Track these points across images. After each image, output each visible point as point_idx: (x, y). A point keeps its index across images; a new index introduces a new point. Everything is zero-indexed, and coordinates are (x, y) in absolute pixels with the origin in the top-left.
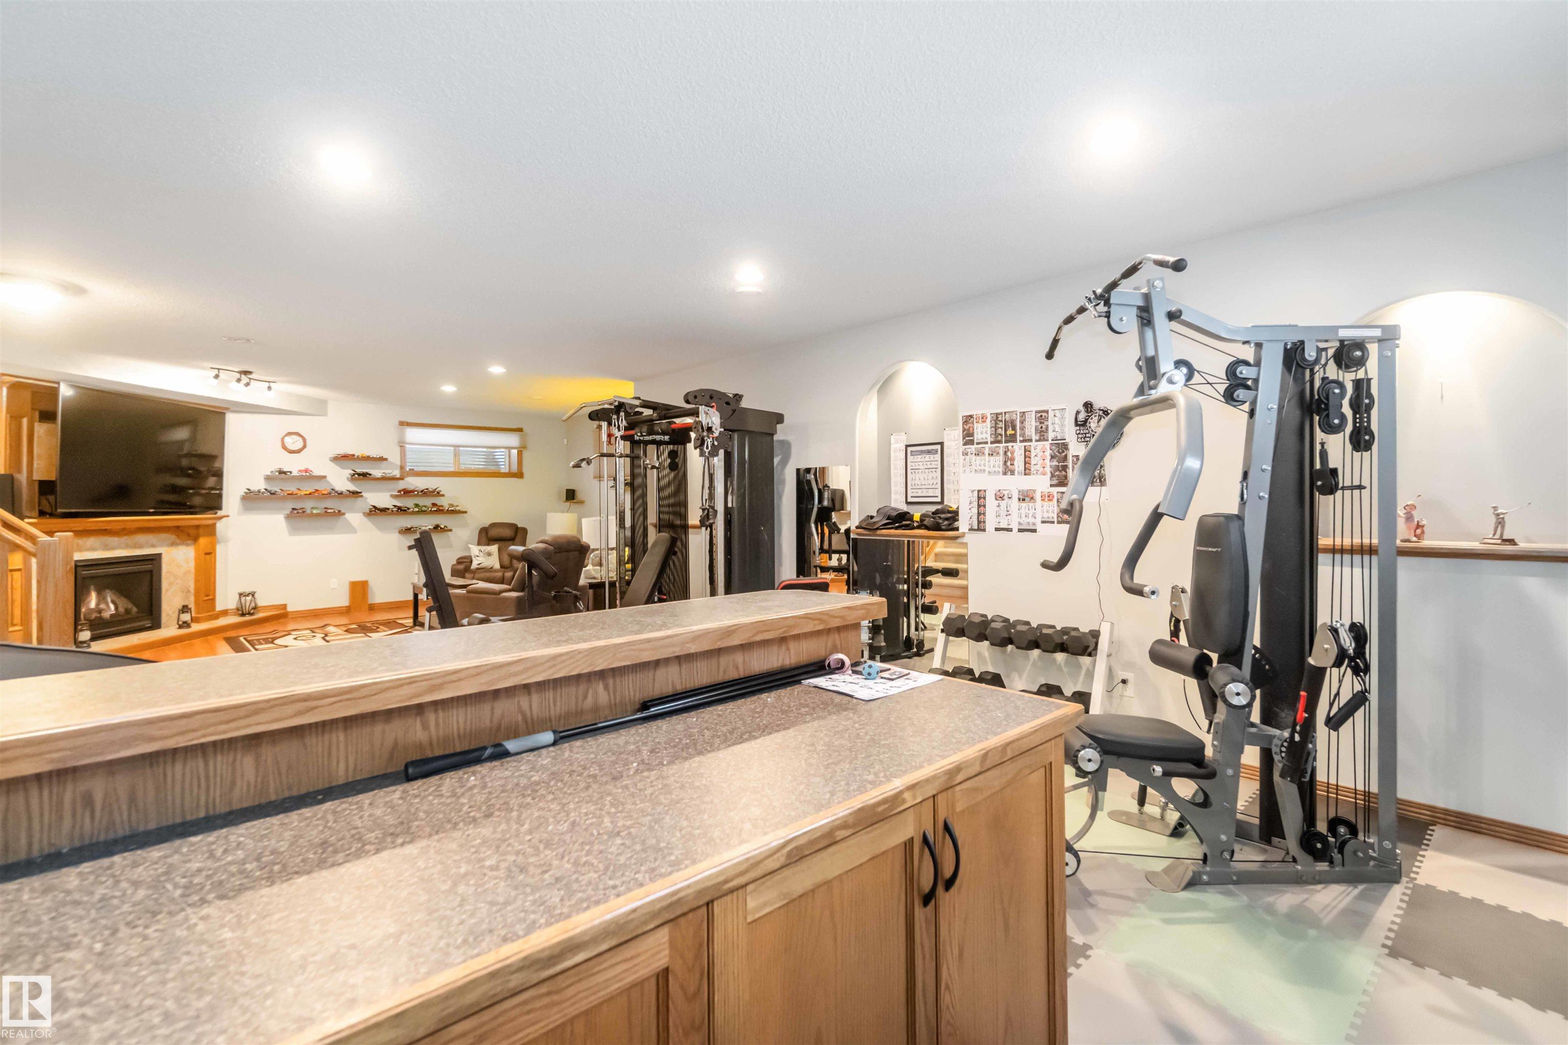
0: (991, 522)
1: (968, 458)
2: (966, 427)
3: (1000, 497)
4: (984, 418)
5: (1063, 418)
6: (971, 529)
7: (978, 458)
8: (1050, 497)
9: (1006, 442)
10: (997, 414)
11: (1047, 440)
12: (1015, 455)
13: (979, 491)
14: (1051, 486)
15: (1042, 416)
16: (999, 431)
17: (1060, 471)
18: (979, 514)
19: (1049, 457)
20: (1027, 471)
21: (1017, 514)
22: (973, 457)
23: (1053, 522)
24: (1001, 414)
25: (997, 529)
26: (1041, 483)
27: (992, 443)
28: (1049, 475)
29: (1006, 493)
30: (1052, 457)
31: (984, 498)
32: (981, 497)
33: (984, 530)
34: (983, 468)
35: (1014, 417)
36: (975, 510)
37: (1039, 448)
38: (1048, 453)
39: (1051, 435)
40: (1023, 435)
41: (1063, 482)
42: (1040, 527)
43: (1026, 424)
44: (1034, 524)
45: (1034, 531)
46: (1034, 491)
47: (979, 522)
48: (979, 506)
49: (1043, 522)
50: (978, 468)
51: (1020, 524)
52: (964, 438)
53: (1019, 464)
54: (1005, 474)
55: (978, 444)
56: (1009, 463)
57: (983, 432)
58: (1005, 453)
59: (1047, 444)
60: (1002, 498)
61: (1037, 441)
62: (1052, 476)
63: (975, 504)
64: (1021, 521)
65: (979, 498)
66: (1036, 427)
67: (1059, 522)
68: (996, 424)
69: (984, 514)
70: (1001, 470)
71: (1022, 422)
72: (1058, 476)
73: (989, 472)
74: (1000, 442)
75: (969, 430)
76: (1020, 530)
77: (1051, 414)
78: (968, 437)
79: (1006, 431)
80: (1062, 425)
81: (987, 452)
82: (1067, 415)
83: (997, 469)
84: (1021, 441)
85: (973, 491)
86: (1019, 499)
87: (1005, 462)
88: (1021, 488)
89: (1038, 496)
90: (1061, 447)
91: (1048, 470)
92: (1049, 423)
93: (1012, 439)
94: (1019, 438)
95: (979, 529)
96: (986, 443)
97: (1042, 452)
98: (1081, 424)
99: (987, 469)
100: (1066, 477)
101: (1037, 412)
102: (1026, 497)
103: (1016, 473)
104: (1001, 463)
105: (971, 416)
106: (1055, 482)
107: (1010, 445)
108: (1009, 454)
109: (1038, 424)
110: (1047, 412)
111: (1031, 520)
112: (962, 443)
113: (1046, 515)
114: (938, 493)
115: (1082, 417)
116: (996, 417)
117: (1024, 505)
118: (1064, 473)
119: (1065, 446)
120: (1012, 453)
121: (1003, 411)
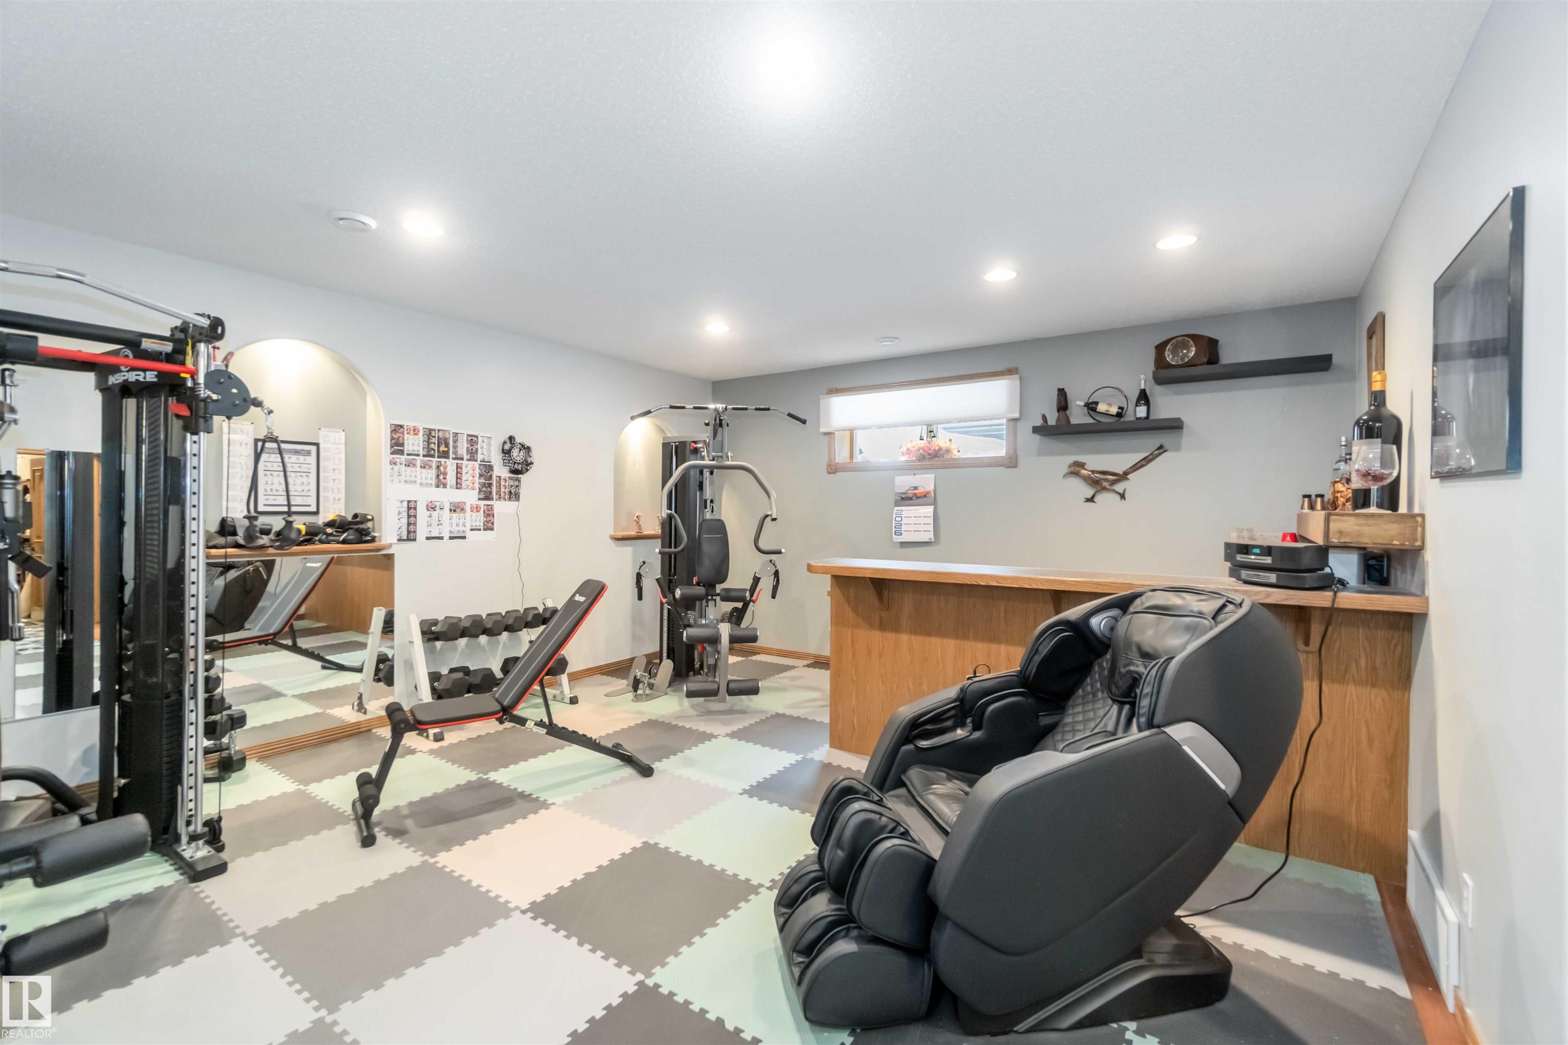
0: (422, 532)
1: (396, 468)
2: (396, 436)
3: (431, 507)
4: (415, 431)
5: (489, 445)
6: (400, 540)
7: (408, 469)
8: (478, 509)
9: (439, 457)
10: (430, 430)
11: (476, 461)
12: (448, 470)
13: (409, 502)
14: (479, 499)
15: (473, 440)
16: (432, 446)
17: (487, 488)
18: (409, 524)
19: (478, 475)
20: (458, 485)
21: (448, 523)
22: (403, 468)
23: (480, 530)
24: (435, 430)
25: (428, 538)
26: (470, 496)
27: (424, 456)
28: (477, 490)
29: (438, 504)
30: (481, 476)
31: (415, 509)
32: (411, 507)
33: (415, 540)
34: (413, 479)
35: (447, 435)
36: (405, 521)
37: (469, 467)
38: (477, 472)
39: (480, 457)
40: (455, 453)
41: (488, 497)
42: (469, 534)
43: (459, 444)
44: (464, 532)
45: (464, 538)
46: (465, 503)
47: (409, 532)
48: (409, 516)
49: (472, 530)
50: (408, 479)
51: (451, 532)
52: (392, 447)
53: (451, 479)
54: (438, 486)
55: (408, 455)
56: (441, 477)
57: (415, 444)
58: (438, 467)
59: (476, 464)
60: (434, 509)
61: (468, 460)
62: (480, 491)
63: (405, 514)
64: (452, 530)
65: (409, 508)
66: (467, 448)
67: (485, 530)
68: (429, 438)
69: (415, 524)
70: (434, 482)
71: (455, 441)
72: (485, 492)
73: (421, 484)
74: (433, 456)
75: (398, 439)
76: (451, 538)
77: (480, 440)
78: (397, 446)
79: (439, 447)
80: (489, 450)
81: (418, 464)
82: (493, 442)
83: (429, 481)
84: (453, 459)
85: (402, 502)
86: (451, 510)
87: (438, 476)
88: (452, 500)
89: (468, 508)
90: (487, 468)
91: (477, 486)
92: (479, 446)
93: (445, 455)
94: (451, 455)
95: (408, 539)
96: (418, 455)
97: (471, 470)
98: (506, 453)
99: (419, 481)
100: (491, 492)
101: (468, 435)
102: (457, 508)
103: (448, 486)
104: (434, 476)
105: (401, 426)
106: (482, 496)
107: (443, 460)
108: (442, 468)
109: (469, 446)
110: (477, 437)
111: (461, 528)
112: (389, 451)
113: (474, 524)
114: (312, 501)
115: (507, 447)
116: (429, 433)
117: (455, 515)
118: (489, 489)
119: (490, 468)
120: (445, 468)
121: (437, 428)
